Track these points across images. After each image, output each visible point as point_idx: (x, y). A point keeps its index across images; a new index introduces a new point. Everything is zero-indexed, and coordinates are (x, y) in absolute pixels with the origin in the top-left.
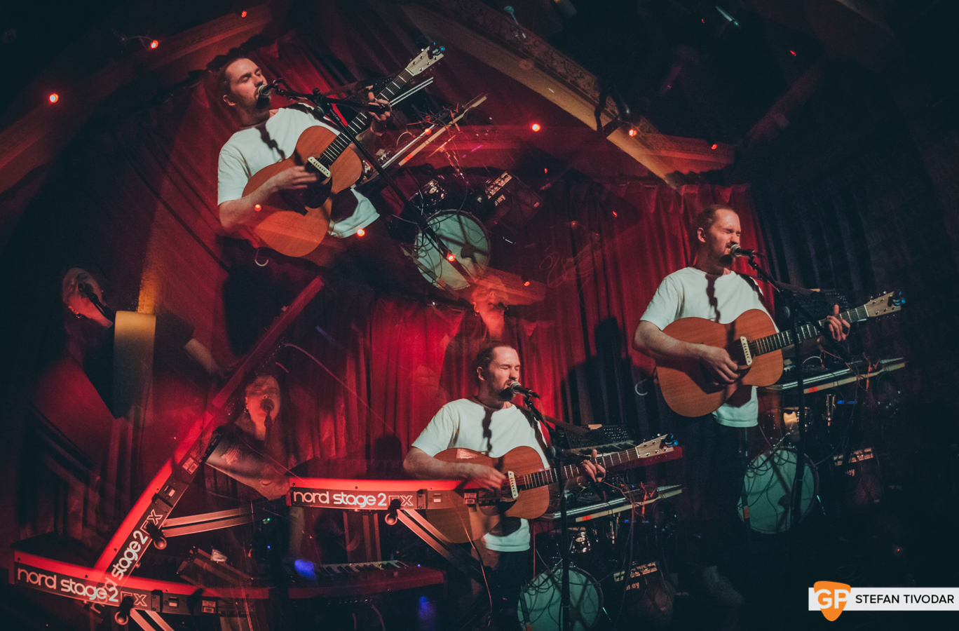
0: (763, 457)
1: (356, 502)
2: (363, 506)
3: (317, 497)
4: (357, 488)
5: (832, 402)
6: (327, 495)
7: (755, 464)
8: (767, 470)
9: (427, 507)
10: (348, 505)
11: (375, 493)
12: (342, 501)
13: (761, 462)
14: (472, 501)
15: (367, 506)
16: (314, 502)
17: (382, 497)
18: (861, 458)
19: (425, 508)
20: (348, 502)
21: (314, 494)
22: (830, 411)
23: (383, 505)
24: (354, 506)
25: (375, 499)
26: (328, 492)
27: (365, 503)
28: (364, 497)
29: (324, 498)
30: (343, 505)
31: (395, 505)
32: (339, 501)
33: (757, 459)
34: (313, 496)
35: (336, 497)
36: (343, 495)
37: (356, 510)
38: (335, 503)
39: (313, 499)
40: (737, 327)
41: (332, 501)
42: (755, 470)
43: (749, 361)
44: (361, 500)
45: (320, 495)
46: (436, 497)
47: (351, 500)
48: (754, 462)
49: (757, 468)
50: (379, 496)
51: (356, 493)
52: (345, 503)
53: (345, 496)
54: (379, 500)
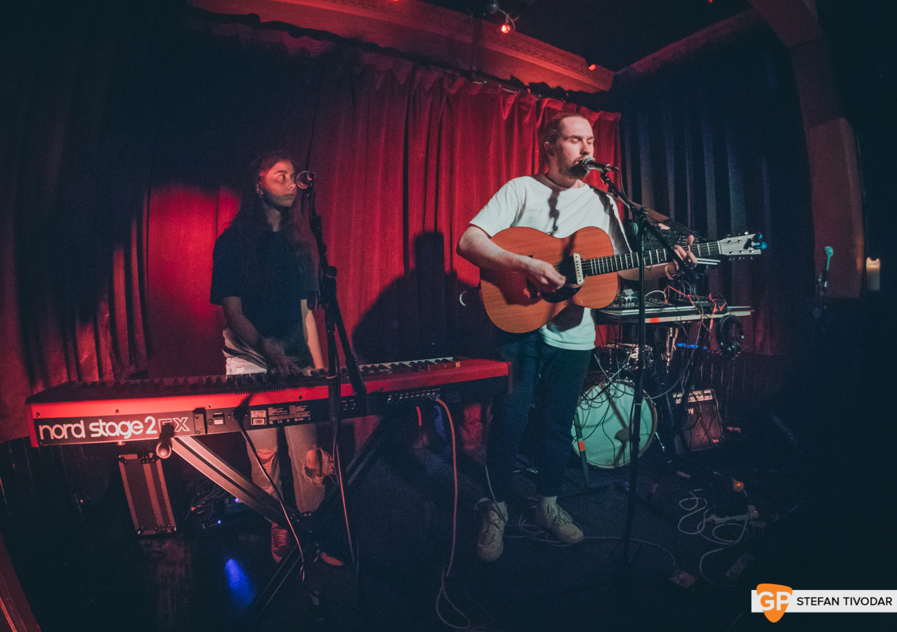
0: (598, 389)
1: (118, 432)
2: (127, 436)
3: (69, 429)
4: (117, 411)
5: (672, 343)
6: (82, 426)
7: (590, 396)
8: (603, 402)
9: (206, 432)
10: (109, 438)
11: (141, 417)
12: (101, 432)
13: (595, 394)
14: (261, 421)
15: (133, 435)
16: (66, 437)
17: (150, 422)
18: (701, 398)
19: (204, 434)
20: (108, 433)
21: (66, 426)
22: (670, 351)
23: (152, 432)
24: (116, 437)
25: (141, 426)
26: (82, 422)
27: (129, 432)
28: (128, 424)
29: (78, 431)
30: (102, 437)
31: (168, 432)
32: (97, 432)
33: (592, 390)
34: (64, 428)
35: (94, 427)
36: (101, 423)
37: (120, 443)
38: (93, 435)
39: (65, 434)
40: (577, 241)
41: (88, 432)
42: (590, 402)
43: (581, 280)
44: (124, 428)
45: (73, 427)
46: (217, 417)
47: (112, 429)
48: (589, 393)
49: (592, 400)
50: (146, 421)
51: (117, 419)
52: (106, 435)
53: (105, 424)
54: (146, 426)
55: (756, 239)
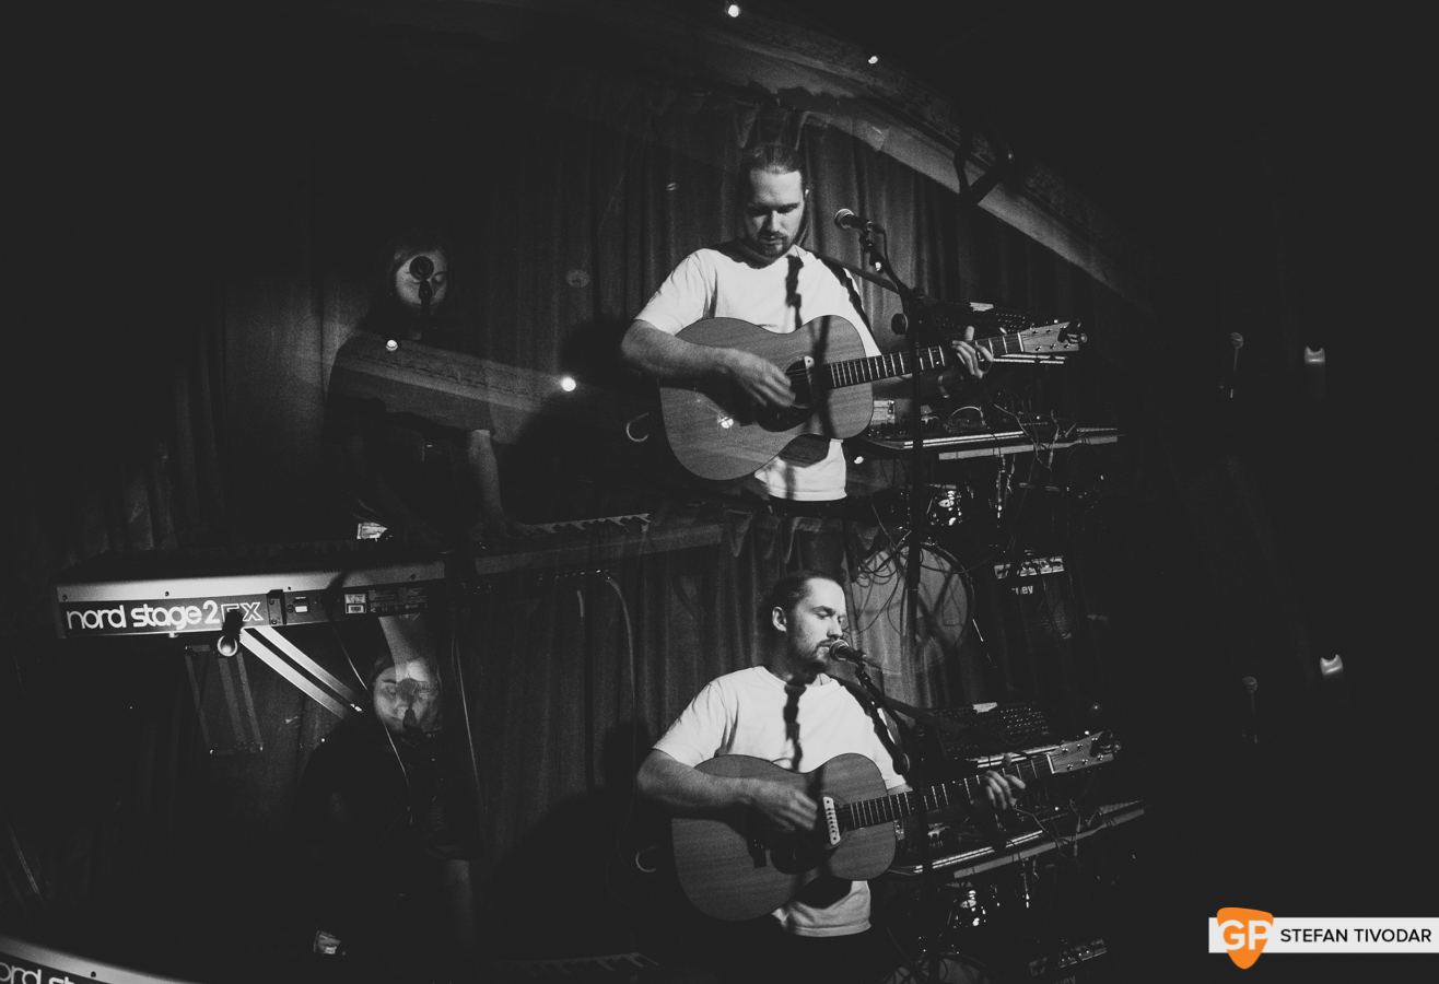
0: (885, 556)
1: (169, 620)
2: (181, 627)
3: (105, 617)
4: (167, 594)
6: (121, 612)
7: (871, 567)
8: (891, 575)
9: (285, 622)
10: (157, 628)
11: (198, 602)
12: (146, 621)
13: (879, 562)
14: (359, 609)
15: (188, 625)
16: (102, 626)
17: (210, 607)
18: (1046, 570)
19: (282, 624)
20: (155, 622)
21: (101, 613)
22: (1002, 497)
23: (214, 623)
24: (166, 628)
25: (199, 613)
26: (122, 607)
27: (184, 622)
28: (181, 610)
29: (116, 618)
30: (148, 628)
31: (234, 621)
32: (142, 621)
33: (875, 557)
34: (99, 615)
35: (137, 614)
36: (146, 610)
37: (172, 635)
38: (136, 625)
39: (99, 622)
41: (130, 621)
42: (872, 576)
44: (177, 616)
45: (110, 613)
46: (300, 603)
47: (161, 617)
48: (869, 563)
49: (874, 572)
50: (205, 606)
51: (167, 604)
52: (153, 624)
53: (151, 610)
54: (206, 613)
55: (1071, 329)
